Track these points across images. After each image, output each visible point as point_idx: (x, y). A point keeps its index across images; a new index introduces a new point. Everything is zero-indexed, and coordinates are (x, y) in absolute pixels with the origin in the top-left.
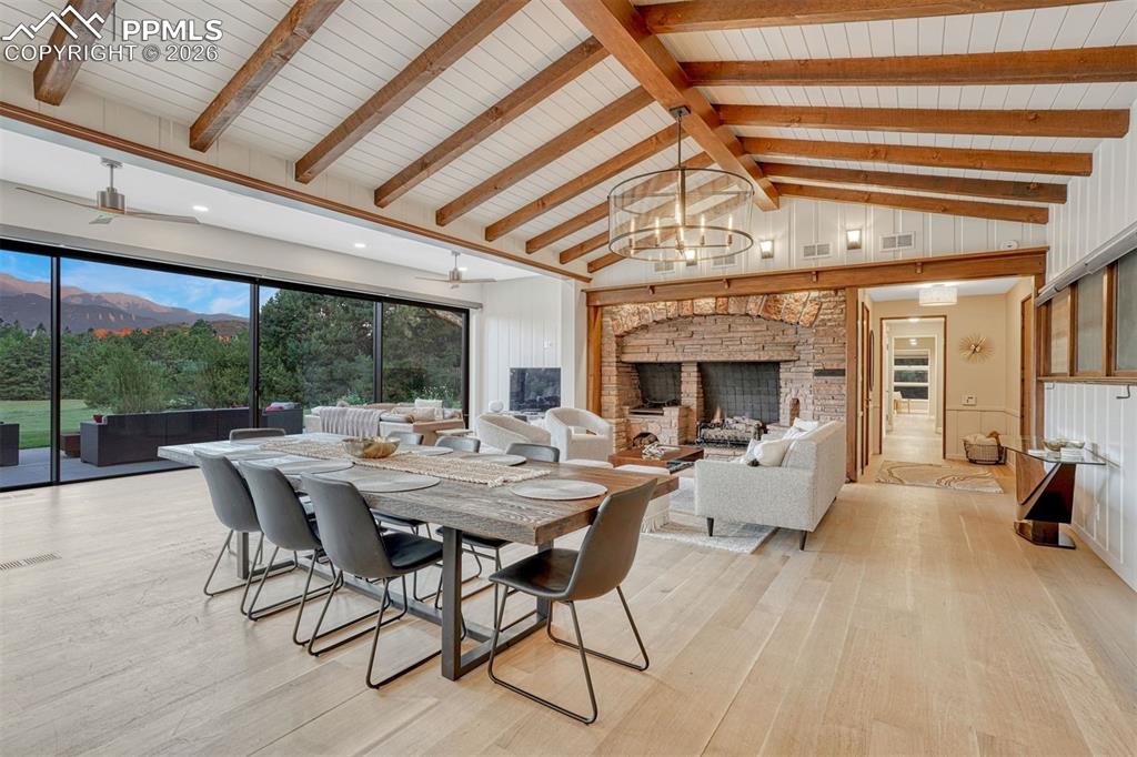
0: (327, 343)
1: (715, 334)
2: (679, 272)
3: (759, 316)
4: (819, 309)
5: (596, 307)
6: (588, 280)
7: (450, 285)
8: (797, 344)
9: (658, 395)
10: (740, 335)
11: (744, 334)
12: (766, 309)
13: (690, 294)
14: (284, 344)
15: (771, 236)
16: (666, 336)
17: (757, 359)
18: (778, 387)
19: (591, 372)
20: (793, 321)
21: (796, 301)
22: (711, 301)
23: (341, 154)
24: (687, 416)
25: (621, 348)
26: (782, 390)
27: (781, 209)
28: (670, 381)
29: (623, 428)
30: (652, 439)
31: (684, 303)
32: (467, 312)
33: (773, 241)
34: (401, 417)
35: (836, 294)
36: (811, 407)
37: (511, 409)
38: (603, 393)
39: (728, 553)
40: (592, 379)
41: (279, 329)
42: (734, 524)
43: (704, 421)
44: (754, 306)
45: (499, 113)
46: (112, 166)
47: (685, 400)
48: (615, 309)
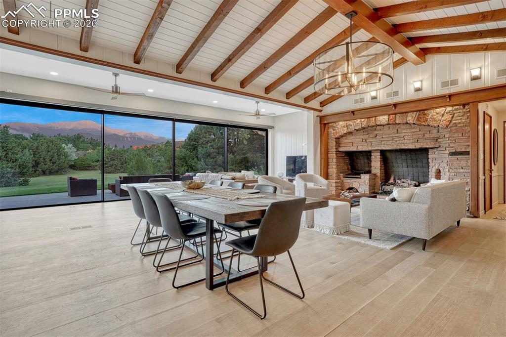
0: (214, 149)
1: (389, 135)
2: (368, 103)
3: (414, 124)
4: (453, 117)
5: (325, 124)
6: (320, 111)
7: (256, 117)
8: (439, 138)
9: (360, 168)
10: (403, 135)
11: (405, 134)
12: (418, 119)
13: (373, 114)
14: (197, 149)
15: (421, 78)
16: (362, 137)
17: (414, 147)
18: (428, 163)
19: (323, 157)
20: (436, 125)
21: (437, 114)
22: (386, 117)
23: (192, 58)
24: (375, 179)
25: (338, 144)
26: (430, 164)
27: (426, 63)
28: (366, 161)
29: (339, 184)
30: (355, 191)
31: (371, 119)
32: (266, 130)
33: (422, 81)
34: (229, 177)
35: (464, 108)
36: (448, 174)
37: (287, 176)
38: (329, 167)
39: (377, 248)
40: (323, 160)
41: (195, 143)
42: (387, 234)
43: (384, 182)
44: (411, 118)
45: (259, 30)
46: (116, 76)
47: (374, 171)
48: (334, 125)
